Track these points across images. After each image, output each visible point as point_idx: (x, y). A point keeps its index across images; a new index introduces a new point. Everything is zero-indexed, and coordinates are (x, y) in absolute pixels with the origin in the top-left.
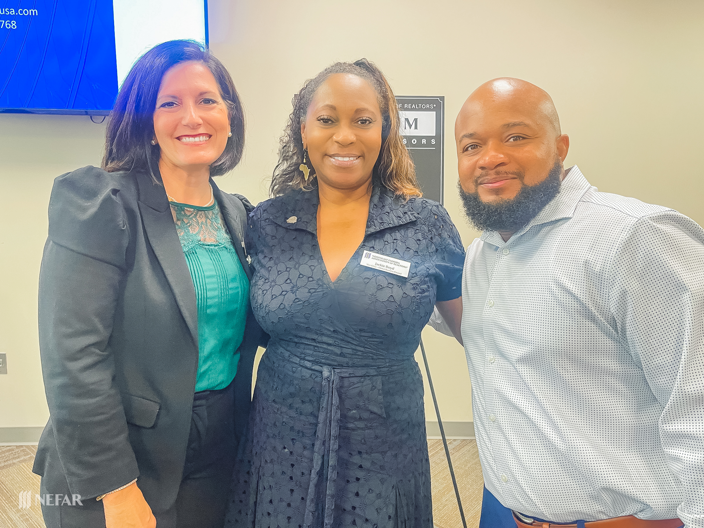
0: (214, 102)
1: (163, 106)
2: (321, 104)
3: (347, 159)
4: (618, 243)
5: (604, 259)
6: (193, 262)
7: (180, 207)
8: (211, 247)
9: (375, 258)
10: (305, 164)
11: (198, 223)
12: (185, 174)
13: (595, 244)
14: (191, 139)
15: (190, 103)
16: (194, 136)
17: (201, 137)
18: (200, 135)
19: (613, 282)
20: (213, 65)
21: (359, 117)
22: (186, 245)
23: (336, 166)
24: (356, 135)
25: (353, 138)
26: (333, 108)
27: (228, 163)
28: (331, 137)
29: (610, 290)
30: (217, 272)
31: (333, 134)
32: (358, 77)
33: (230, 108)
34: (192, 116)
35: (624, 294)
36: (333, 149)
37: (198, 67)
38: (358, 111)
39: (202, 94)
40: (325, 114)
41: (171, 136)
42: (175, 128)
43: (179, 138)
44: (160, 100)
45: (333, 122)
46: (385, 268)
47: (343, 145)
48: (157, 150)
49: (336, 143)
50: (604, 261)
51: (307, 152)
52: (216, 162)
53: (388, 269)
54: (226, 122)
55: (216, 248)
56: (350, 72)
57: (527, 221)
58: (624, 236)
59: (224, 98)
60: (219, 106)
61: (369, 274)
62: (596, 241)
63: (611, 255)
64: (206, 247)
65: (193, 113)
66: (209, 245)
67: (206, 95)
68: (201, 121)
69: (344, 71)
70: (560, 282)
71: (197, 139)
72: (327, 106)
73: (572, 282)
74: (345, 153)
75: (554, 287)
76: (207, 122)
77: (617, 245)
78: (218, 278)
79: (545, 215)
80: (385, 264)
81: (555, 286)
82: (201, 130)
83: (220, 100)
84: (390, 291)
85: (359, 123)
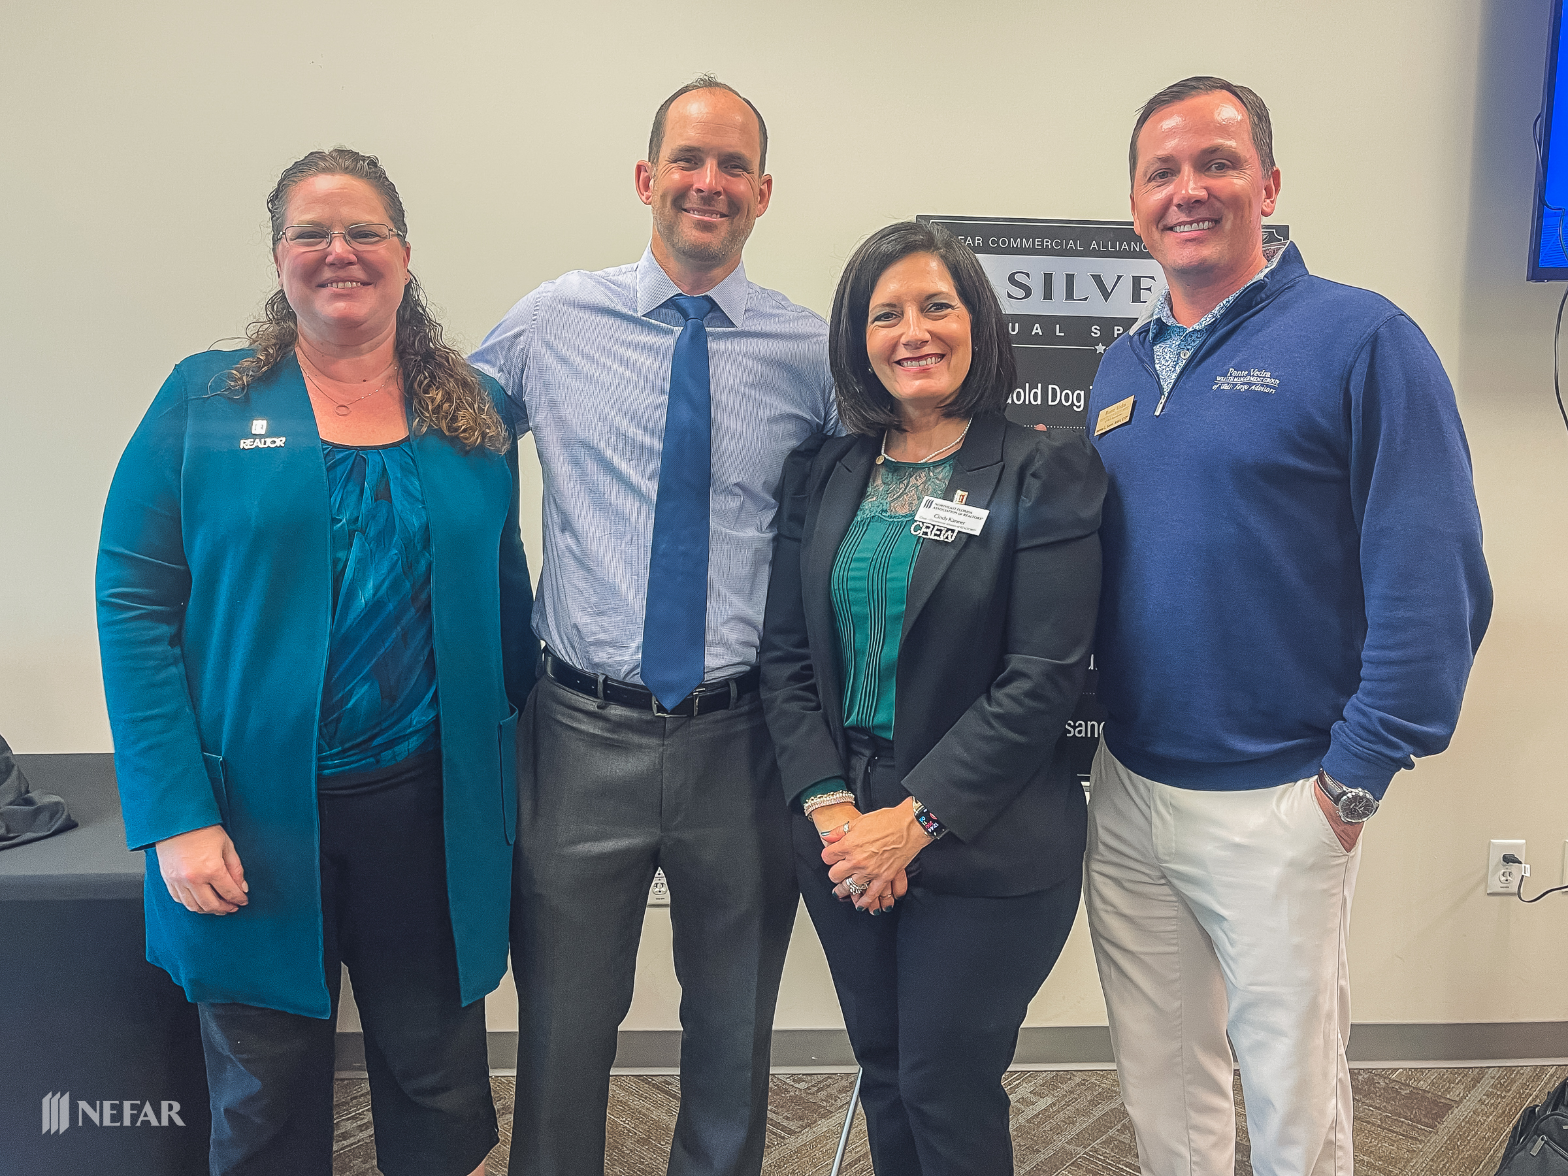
0: (948, 306)
14: (916, 363)
15: (912, 312)
16: (919, 359)
17: (929, 359)
18: (927, 356)
34: (914, 330)
39: (930, 297)
41: (890, 360)
42: (894, 349)
43: (899, 363)
44: (873, 312)
60: (956, 312)
65: (917, 326)
67: (937, 297)
68: (928, 336)
71: (923, 362)
76: (936, 337)
83: (956, 302)
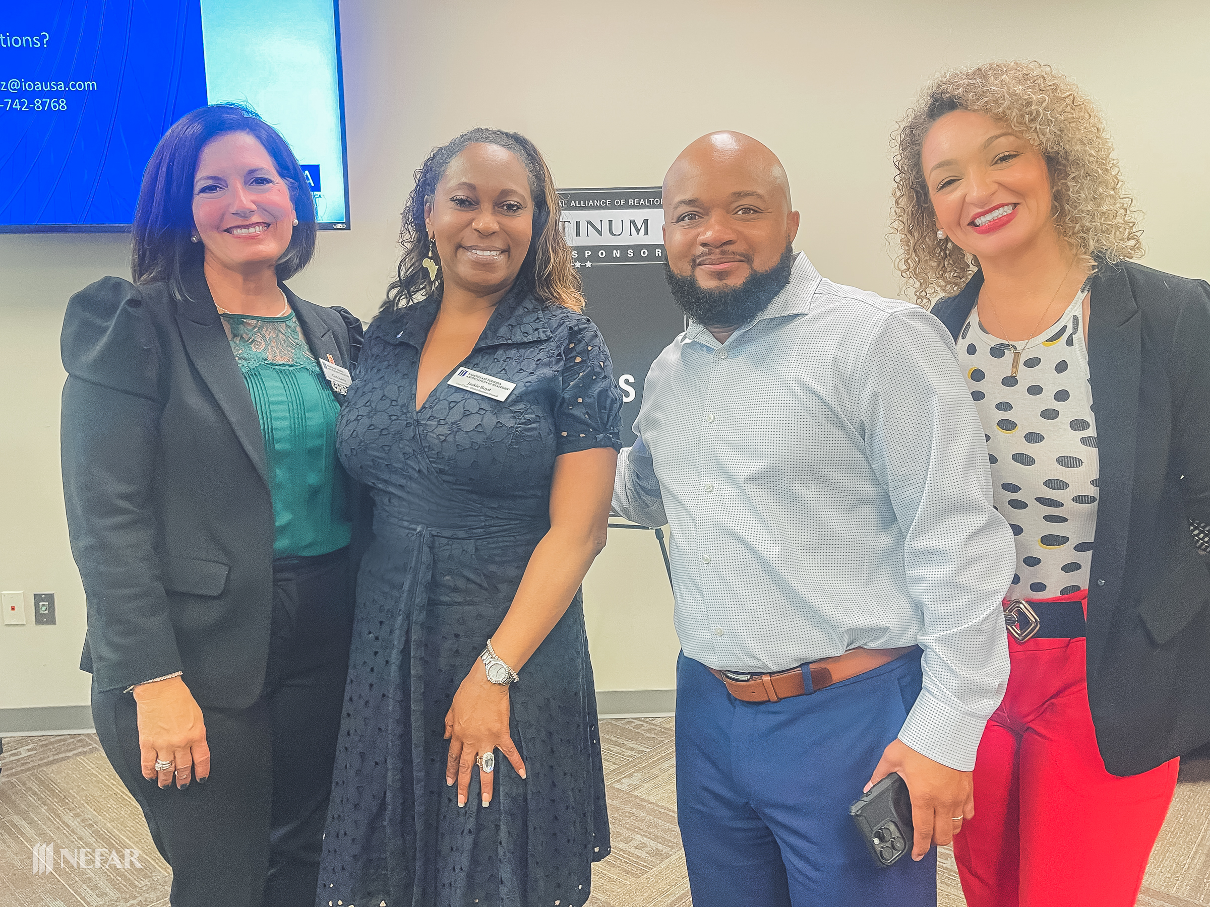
0: (268, 181)
1: (203, 190)
2: (453, 183)
3: (487, 253)
4: (870, 339)
5: (856, 356)
6: (254, 386)
7: (237, 320)
8: (284, 368)
9: (472, 377)
10: (431, 258)
11: (264, 337)
12: (239, 279)
13: (844, 340)
14: (244, 231)
15: (238, 185)
16: (247, 227)
17: (257, 228)
18: (254, 225)
19: (865, 383)
20: (264, 135)
21: (504, 200)
22: (244, 366)
23: (473, 261)
24: (499, 223)
25: (495, 227)
26: (471, 187)
27: (296, 261)
28: (470, 223)
29: (861, 393)
30: (289, 398)
31: (473, 220)
32: (504, 149)
33: (292, 188)
34: (241, 201)
35: (875, 395)
36: (469, 238)
37: (245, 139)
38: (505, 193)
39: (252, 172)
40: (460, 194)
41: (217, 228)
42: (222, 217)
43: (228, 231)
44: (199, 184)
45: (471, 204)
46: (479, 388)
47: (485, 235)
48: (201, 247)
49: (476, 232)
50: (855, 359)
51: (434, 244)
52: (280, 258)
53: (482, 390)
54: (289, 206)
55: (292, 368)
56: (494, 142)
57: (752, 316)
58: (876, 331)
59: (282, 175)
60: (277, 187)
61: (457, 397)
62: (845, 337)
63: (863, 352)
64: (277, 367)
65: (243, 198)
66: (280, 365)
67: (258, 172)
68: (254, 207)
69: (487, 140)
70: (805, 383)
71: (252, 230)
72: (464, 184)
73: (820, 383)
74: (485, 245)
75: (797, 389)
76: (262, 208)
77: (869, 342)
78: (290, 404)
79: (774, 310)
80: (481, 384)
81: (799, 388)
82: (255, 219)
83: (276, 178)
84: (480, 419)
85: (505, 208)
